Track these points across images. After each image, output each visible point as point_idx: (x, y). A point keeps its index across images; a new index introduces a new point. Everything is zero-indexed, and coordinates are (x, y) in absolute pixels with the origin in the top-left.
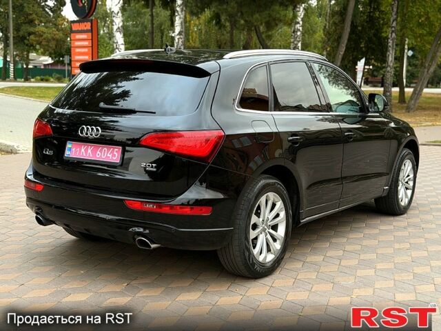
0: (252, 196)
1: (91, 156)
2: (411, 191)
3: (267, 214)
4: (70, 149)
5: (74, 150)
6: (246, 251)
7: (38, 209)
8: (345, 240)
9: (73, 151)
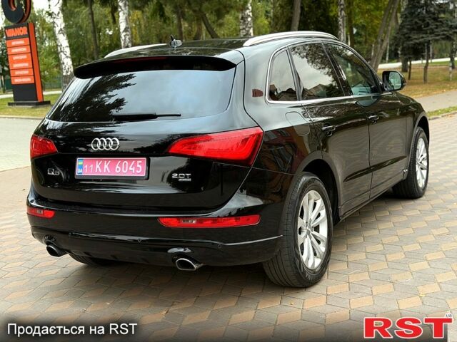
0: (296, 196)
1: (109, 171)
2: (426, 171)
3: (310, 214)
4: (81, 167)
5: (86, 166)
6: (296, 258)
7: (49, 239)
8: (376, 232)
9: (85, 168)
